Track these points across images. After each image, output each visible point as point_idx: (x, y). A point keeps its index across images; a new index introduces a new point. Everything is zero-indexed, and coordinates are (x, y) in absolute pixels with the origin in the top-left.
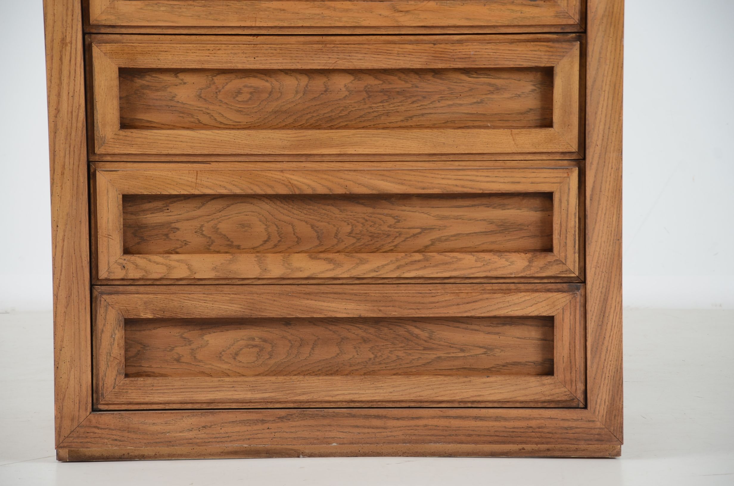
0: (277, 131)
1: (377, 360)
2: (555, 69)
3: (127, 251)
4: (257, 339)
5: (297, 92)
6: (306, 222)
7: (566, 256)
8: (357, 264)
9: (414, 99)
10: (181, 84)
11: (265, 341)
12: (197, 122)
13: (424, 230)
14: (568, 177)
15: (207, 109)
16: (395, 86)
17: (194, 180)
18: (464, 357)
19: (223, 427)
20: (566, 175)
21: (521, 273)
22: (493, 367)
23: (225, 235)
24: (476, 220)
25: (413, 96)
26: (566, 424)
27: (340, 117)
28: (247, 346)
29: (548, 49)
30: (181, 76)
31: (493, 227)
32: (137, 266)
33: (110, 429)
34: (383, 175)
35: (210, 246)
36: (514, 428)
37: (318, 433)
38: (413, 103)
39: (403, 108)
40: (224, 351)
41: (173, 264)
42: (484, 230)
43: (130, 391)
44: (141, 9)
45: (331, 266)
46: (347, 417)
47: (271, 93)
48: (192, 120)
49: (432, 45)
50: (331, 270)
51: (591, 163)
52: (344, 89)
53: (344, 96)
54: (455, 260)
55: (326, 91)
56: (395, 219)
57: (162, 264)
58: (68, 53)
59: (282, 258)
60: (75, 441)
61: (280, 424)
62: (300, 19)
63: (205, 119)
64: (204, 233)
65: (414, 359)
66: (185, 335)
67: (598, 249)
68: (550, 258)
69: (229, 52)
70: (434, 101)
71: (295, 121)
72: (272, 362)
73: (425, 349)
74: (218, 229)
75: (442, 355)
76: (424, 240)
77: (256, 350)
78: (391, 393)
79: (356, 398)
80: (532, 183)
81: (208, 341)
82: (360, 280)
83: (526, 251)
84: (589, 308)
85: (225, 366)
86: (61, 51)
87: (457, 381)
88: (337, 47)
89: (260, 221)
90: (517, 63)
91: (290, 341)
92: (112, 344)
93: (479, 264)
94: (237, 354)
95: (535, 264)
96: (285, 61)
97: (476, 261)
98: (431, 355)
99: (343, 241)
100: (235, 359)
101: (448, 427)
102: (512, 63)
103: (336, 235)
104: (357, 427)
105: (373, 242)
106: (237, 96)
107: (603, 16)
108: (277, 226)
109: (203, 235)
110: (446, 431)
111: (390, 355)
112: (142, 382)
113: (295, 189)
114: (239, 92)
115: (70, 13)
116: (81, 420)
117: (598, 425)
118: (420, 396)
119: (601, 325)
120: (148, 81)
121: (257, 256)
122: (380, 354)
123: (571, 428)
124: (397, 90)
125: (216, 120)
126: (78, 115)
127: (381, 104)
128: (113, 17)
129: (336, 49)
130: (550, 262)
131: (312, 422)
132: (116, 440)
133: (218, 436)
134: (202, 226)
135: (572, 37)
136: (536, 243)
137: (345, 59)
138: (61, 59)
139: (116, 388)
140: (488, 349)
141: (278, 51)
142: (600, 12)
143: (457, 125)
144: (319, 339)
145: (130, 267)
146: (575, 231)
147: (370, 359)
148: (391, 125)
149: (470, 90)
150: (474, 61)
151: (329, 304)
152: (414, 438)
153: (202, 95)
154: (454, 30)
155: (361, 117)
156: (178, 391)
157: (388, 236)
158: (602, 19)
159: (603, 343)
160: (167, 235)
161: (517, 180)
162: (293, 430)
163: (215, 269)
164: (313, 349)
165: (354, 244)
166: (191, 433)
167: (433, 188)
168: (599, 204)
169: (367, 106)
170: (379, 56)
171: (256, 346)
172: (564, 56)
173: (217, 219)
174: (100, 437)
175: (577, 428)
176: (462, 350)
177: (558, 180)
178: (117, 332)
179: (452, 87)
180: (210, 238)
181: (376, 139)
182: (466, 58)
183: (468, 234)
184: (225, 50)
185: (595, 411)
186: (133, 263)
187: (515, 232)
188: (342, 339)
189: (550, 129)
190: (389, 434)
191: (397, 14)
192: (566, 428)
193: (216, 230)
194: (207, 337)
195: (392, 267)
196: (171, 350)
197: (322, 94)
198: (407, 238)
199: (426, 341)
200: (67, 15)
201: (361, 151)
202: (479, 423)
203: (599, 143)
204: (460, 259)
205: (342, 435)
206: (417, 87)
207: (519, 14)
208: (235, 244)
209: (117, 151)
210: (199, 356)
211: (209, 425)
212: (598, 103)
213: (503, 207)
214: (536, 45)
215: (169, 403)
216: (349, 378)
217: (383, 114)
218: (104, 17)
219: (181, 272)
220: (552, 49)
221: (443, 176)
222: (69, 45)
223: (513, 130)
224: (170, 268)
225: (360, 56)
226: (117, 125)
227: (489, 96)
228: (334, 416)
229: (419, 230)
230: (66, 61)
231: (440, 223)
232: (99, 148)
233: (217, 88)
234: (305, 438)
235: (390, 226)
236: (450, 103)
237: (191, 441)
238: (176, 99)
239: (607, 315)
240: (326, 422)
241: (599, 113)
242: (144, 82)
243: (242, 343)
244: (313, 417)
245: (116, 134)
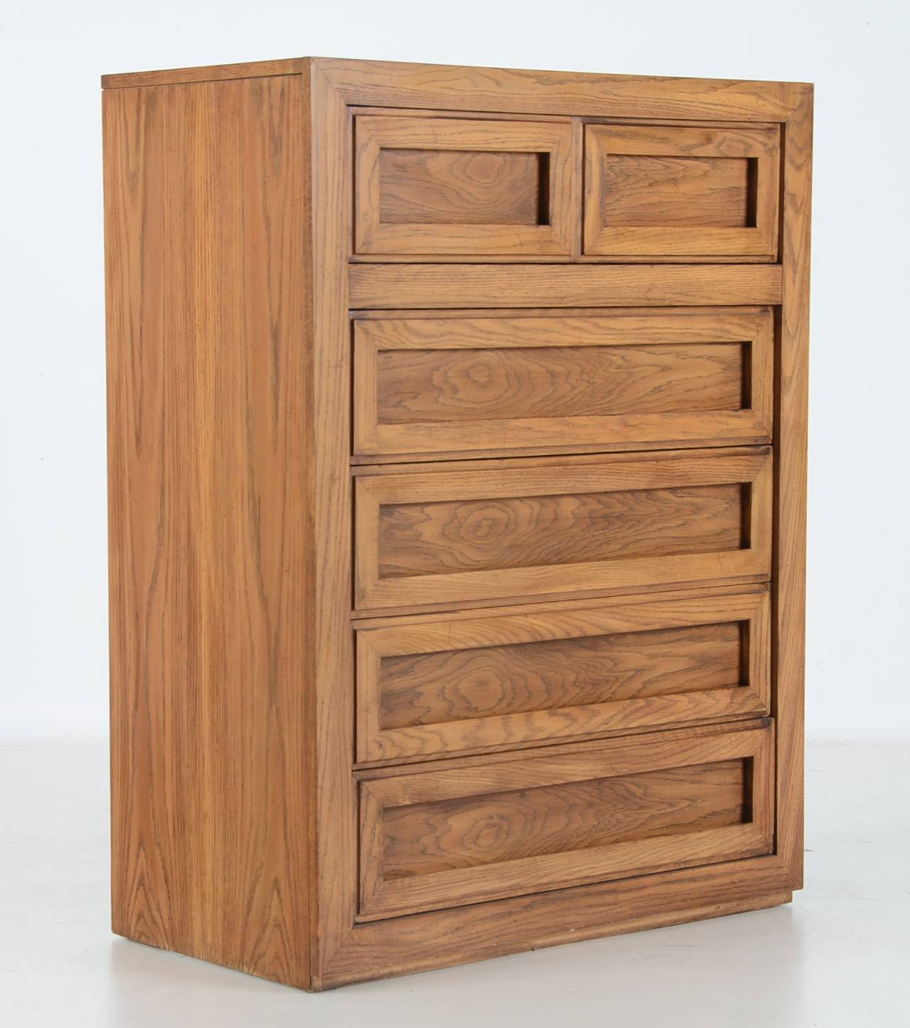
0: (522, 569)
1: (600, 826)
2: (752, 485)
3: (385, 728)
4: (495, 817)
5: (530, 522)
6: (537, 674)
7: (759, 689)
8: (590, 717)
9: (630, 523)
10: (426, 519)
11: (502, 817)
12: (440, 564)
13: (639, 671)
14: (762, 602)
15: (449, 548)
16: (614, 511)
17: (447, 634)
18: (673, 812)
19: (474, 926)
20: (759, 600)
21: (725, 710)
22: (696, 820)
23: (464, 697)
24: (680, 656)
25: (630, 520)
26: (761, 874)
27: (568, 548)
28: (486, 827)
29: (748, 463)
30: (427, 509)
31: (693, 663)
32: (393, 743)
33: (372, 945)
34: (611, 612)
35: (450, 710)
36: (721, 885)
37: (558, 920)
38: (630, 528)
39: (621, 535)
40: (465, 835)
41: (428, 736)
42: (686, 667)
43: (389, 896)
44: (402, 434)
45: (567, 722)
46: (583, 896)
47: (507, 525)
48: (436, 562)
49: (655, 463)
50: (567, 727)
51: (783, 585)
52: (571, 516)
53: (571, 524)
54: (671, 703)
55: (555, 520)
56: (613, 662)
57: (417, 738)
58: (336, 490)
59: (525, 718)
60: (339, 964)
61: (525, 915)
62: (543, 438)
63: (447, 560)
64: (446, 696)
65: (631, 821)
66: (431, 821)
67: (787, 679)
68: (747, 692)
69: (481, 479)
70: (646, 526)
71: (528, 556)
72: (509, 842)
73: (641, 807)
74: (458, 690)
75: (654, 813)
76: (637, 685)
77: (495, 829)
78: (621, 862)
79: (591, 873)
80: (734, 610)
81: (451, 825)
82: (590, 738)
83: (725, 686)
84: (779, 744)
85: (466, 854)
86: (330, 489)
87: (676, 840)
88: (576, 469)
89: (497, 676)
90: (724, 479)
91: (525, 815)
92: (372, 841)
93: (691, 706)
94: (477, 837)
95: (736, 700)
96: (531, 487)
97: (689, 702)
98: (646, 814)
99: (568, 692)
100: (475, 843)
101: (667, 894)
102: (719, 479)
103: (563, 685)
104: (592, 906)
105: (593, 691)
106: (477, 531)
107: (793, 426)
108: (511, 681)
109: (444, 698)
110: (666, 898)
111: (611, 819)
112: (400, 884)
113: (538, 636)
114: (479, 526)
115: (339, 442)
116: (344, 939)
117: (785, 870)
118: (645, 863)
119: (788, 761)
120: (396, 519)
121: (503, 719)
122: (602, 819)
123: (765, 878)
124: (616, 514)
125: (457, 560)
126: (344, 565)
127: (602, 532)
128: (375, 445)
129: (574, 470)
130: (747, 697)
131: (552, 908)
132: (376, 957)
133: (469, 937)
134: (444, 688)
135: (763, 450)
136: (733, 676)
137: (582, 481)
138: (330, 499)
139: (376, 894)
140: (692, 800)
141: (525, 476)
142: (791, 423)
143: (665, 551)
144: (550, 809)
145: (387, 744)
146: (766, 661)
147: (594, 826)
148: (611, 555)
149: (676, 511)
150: (689, 479)
151: (570, 767)
152: (639, 911)
153: (446, 532)
154: (670, 445)
155: (585, 547)
156: (434, 889)
157: (607, 681)
158: (792, 430)
159: (790, 781)
160: (411, 702)
161: (721, 608)
162: (537, 919)
163: (465, 738)
164: (545, 822)
165: (577, 694)
166: (445, 938)
167: (654, 624)
168: (788, 629)
169: (590, 535)
170: (611, 477)
171: (494, 825)
172: (759, 470)
173: (458, 677)
174: (362, 957)
175: (769, 877)
176: (671, 805)
177: (753, 606)
178: (377, 825)
179: (661, 508)
180: (451, 701)
181: (607, 571)
182: (683, 475)
183: (673, 673)
184: (478, 477)
185: (783, 855)
186: (390, 740)
187: (711, 667)
188: (570, 806)
189: (749, 550)
190: (619, 910)
191: (626, 429)
192: (761, 879)
193: (456, 690)
194: (450, 821)
195: (620, 717)
196: (418, 841)
197: (552, 523)
198: (623, 682)
199: (641, 799)
200: (337, 446)
201: (595, 586)
202: (694, 885)
203: (789, 563)
204: (676, 702)
205: (579, 918)
206: (633, 510)
207: (725, 426)
208: (474, 705)
209: (376, 605)
210: (443, 845)
211: (461, 925)
212: (788, 520)
213: (701, 639)
214: (738, 459)
215: (421, 905)
217: (604, 543)
218: (367, 446)
219: (433, 747)
220: (751, 464)
221: (662, 609)
222: (338, 481)
223: (720, 553)
224: (424, 741)
225: (595, 477)
226: (377, 576)
227: (692, 517)
228: (572, 898)
229: (633, 673)
230: (334, 500)
231: (650, 662)
232: (359, 603)
233: (459, 523)
234: (546, 928)
235: (608, 671)
236: (660, 526)
237: (445, 947)
238: (422, 538)
239: (793, 750)
240: (565, 905)
241: (789, 531)
242: (392, 520)
243: (483, 823)
244: (554, 901)
245: (375, 585)
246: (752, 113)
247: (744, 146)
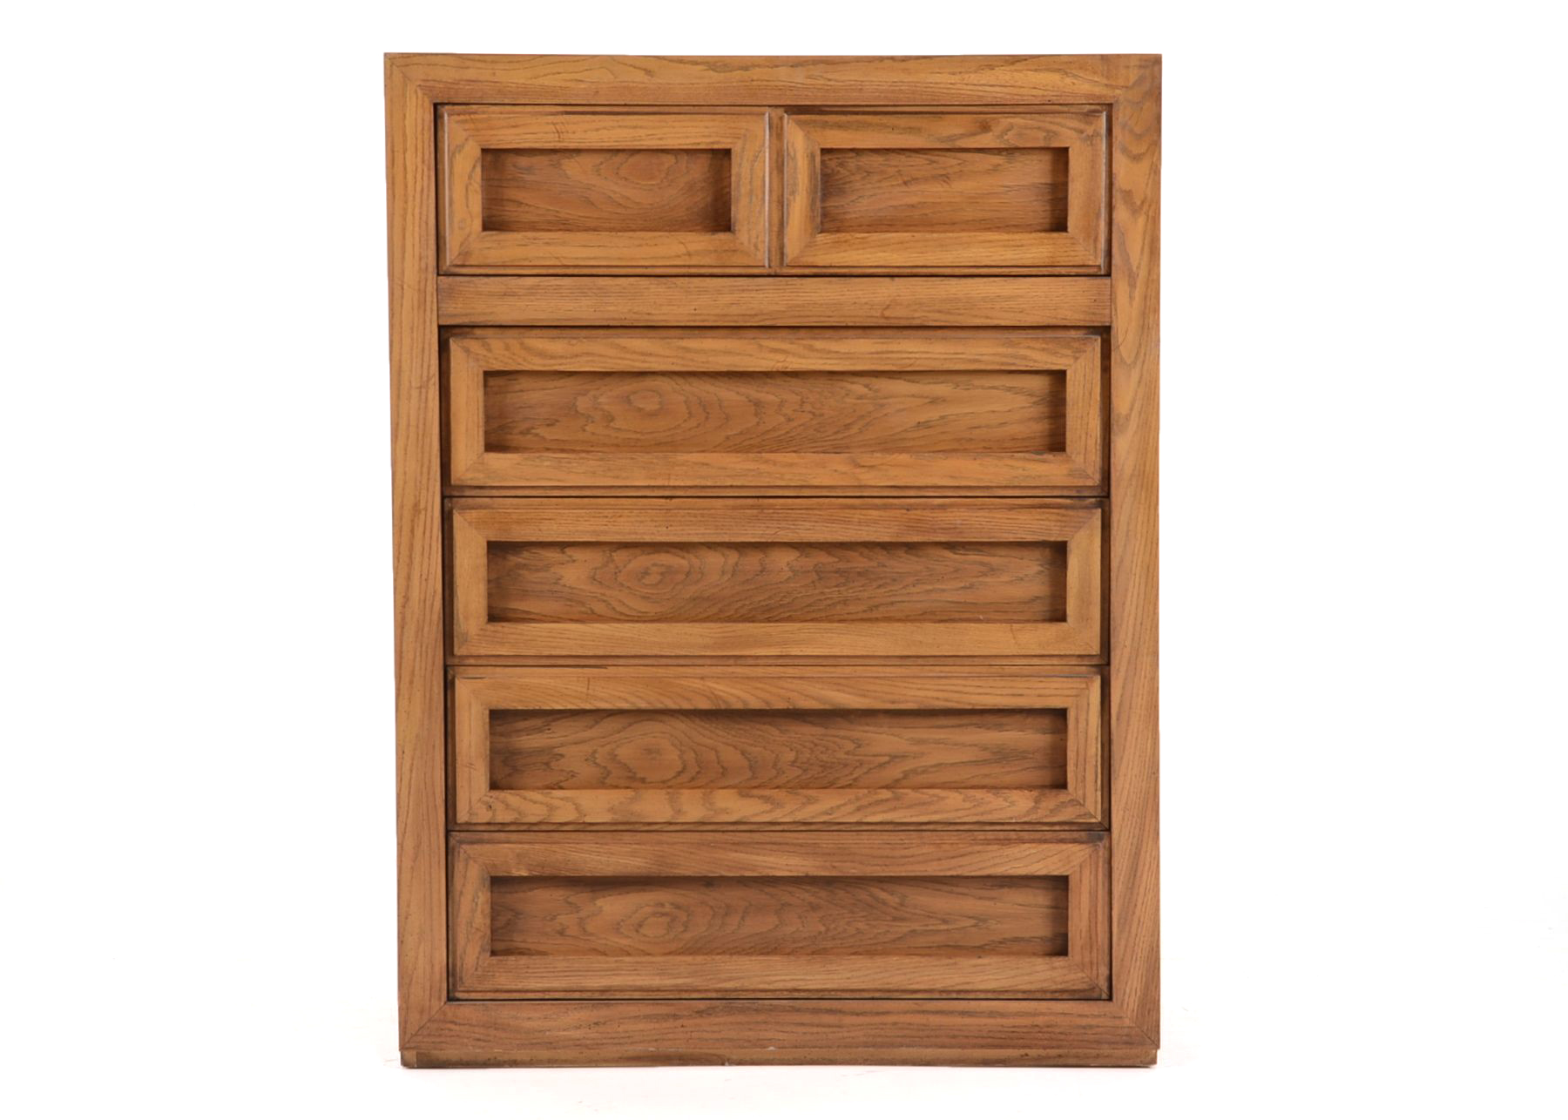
0: (697, 625)
1: (830, 934)
2: (1068, 544)
3: (494, 786)
4: (667, 905)
5: (723, 573)
6: (735, 747)
7: (1084, 795)
8: (803, 804)
9: (881, 582)
10: (568, 562)
11: (678, 907)
12: (589, 612)
13: (894, 758)
14: (1087, 688)
15: (604, 595)
16: (855, 565)
17: (585, 690)
18: (947, 930)
19: (622, 1023)
20: (1084, 686)
21: (1025, 816)
22: (986, 945)
23: (625, 765)
24: (964, 745)
25: (881, 578)
26: (1084, 1022)
27: (781, 605)
28: (654, 914)
29: (1060, 518)
30: (569, 551)
31: (987, 755)
32: (508, 806)
33: (471, 1025)
34: (839, 684)
35: (605, 778)
36: (1014, 1027)
37: (750, 1033)
38: (879, 587)
39: (866, 594)
40: (623, 921)
41: (556, 803)
42: (974, 759)
43: (497, 974)
44: (518, 464)
45: (767, 807)
46: (788, 1011)
47: (688, 574)
48: (583, 609)
49: (905, 511)
50: (767, 812)
51: (1118, 670)
52: (787, 569)
53: (785, 577)
54: (935, 799)
55: (762, 571)
56: (854, 743)
57: (541, 803)
58: (422, 524)
59: (701, 795)
60: (425, 1040)
61: (698, 1021)
62: (728, 476)
63: (600, 608)
64: (597, 761)
65: (880, 934)
66: (571, 899)
67: (1127, 786)
68: (1063, 797)
69: (633, 519)
70: (907, 585)
71: (721, 611)
72: (687, 936)
73: (895, 919)
74: (616, 755)
75: (918, 928)
76: (895, 772)
77: (667, 919)
78: (848, 978)
79: (802, 985)
80: (1039, 696)
81: (601, 907)
82: (806, 826)
83: (1030, 787)
84: (1115, 865)
85: (624, 942)
86: (412, 521)
87: (938, 963)
88: (778, 513)
89: (673, 745)
90: (1019, 536)
91: (711, 907)
92: (473, 911)
93: (968, 805)
94: (640, 925)
95: (1043, 805)
96: (708, 531)
97: (964, 801)
98: (904, 928)
99: (784, 773)
100: (637, 931)
101: (924, 1025)
102: (1011, 535)
103: (775, 765)
104: (802, 1024)
105: (824, 774)
106: (643, 577)
107: (1132, 475)
108: (695, 752)
109: (595, 763)
110: (923, 1030)
111: (846, 927)
112: (513, 963)
113: (721, 702)
114: (646, 573)
115: (425, 470)
116: (433, 1013)
117: (1127, 1022)
118: (888, 984)
119: (1131, 887)
120: (524, 558)
121: (668, 793)
122: (833, 926)
123: (1091, 1027)
124: (858, 570)
125: (614, 609)
126: (433, 604)
127: (837, 589)
128: (482, 476)
129: (776, 515)
130: (1063, 803)
131: (741, 1018)
132: (479, 1040)
133: (614, 1035)
134: (595, 752)
135: (1091, 503)
136: (1045, 776)
137: (788, 529)
138: (412, 531)
139: (480, 969)
140: (980, 920)
141: (699, 518)
142: (1128, 471)
143: (938, 618)
144: (751, 905)
145: (499, 807)
146: (1097, 762)
147: (820, 933)
148: (850, 617)
149: (956, 571)
150: (961, 533)
151: (766, 859)
152: (879, 1040)
153: (597, 577)
154: (935, 492)
155: (809, 605)
156: (561, 974)
157: (846, 765)
158: (1131, 480)
159: (1134, 913)
160: (547, 764)
161: (1020, 692)
162: (716, 1028)
163: (611, 810)
164: (743, 918)
165: (798, 777)
166: (578, 1032)
167: (907, 702)
168: (1128, 725)
169: (817, 591)
170: (834, 525)
171: (663, 914)
172: (1080, 527)
173: (615, 742)
174: (458, 1036)
175: (1098, 1027)
176: (945, 921)
177: (1074, 692)
178: (480, 894)
179: (930, 566)
180: (605, 767)
181: (830, 635)
182: (950, 528)
183: (952, 764)
184: (629, 516)
185: (1122, 1004)
186: (503, 802)
187: (1017, 762)
188: (783, 905)
189: (1063, 624)
190: (846, 1034)
191: (858, 470)
192: (1084, 1028)
193: (613, 757)
194: (599, 902)
195: (850, 808)
196: (552, 920)
197: (757, 575)
198: (871, 769)
199: (895, 908)
200: (422, 473)
201: (809, 652)
202: (967, 1020)
203: (1128, 643)
204: (943, 798)
205: (781, 1036)
206: (884, 566)
207: (1020, 471)
208: (639, 776)
209: (482, 652)
210: (590, 928)
211: (602, 1020)
212: (1127, 590)
213: (1000, 727)
214: (1043, 513)
215: (549, 991)
216: (792, 958)
217: (839, 602)
218: (470, 475)
219: (565, 814)
220: (1064, 519)
221: (919, 686)
222: (423, 512)
223: (1014, 625)
224: (551, 808)
225: (808, 525)
226: (484, 618)
227: (981, 579)
228: (771, 1010)
229: (887, 759)
230: (419, 532)
231: (915, 748)
232: (460, 648)
233: (617, 567)
234: (731, 1040)
235: (847, 753)
236: (930, 587)
237: (578, 1042)
238: (562, 582)
239: (1139, 874)
240: (761, 1018)
241: (1128, 603)
242: (520, 560)
243: (648, 910)
244: (742, 1011)
245: (482, 629)
246: (1055, 94)
247: (1044, 134)
